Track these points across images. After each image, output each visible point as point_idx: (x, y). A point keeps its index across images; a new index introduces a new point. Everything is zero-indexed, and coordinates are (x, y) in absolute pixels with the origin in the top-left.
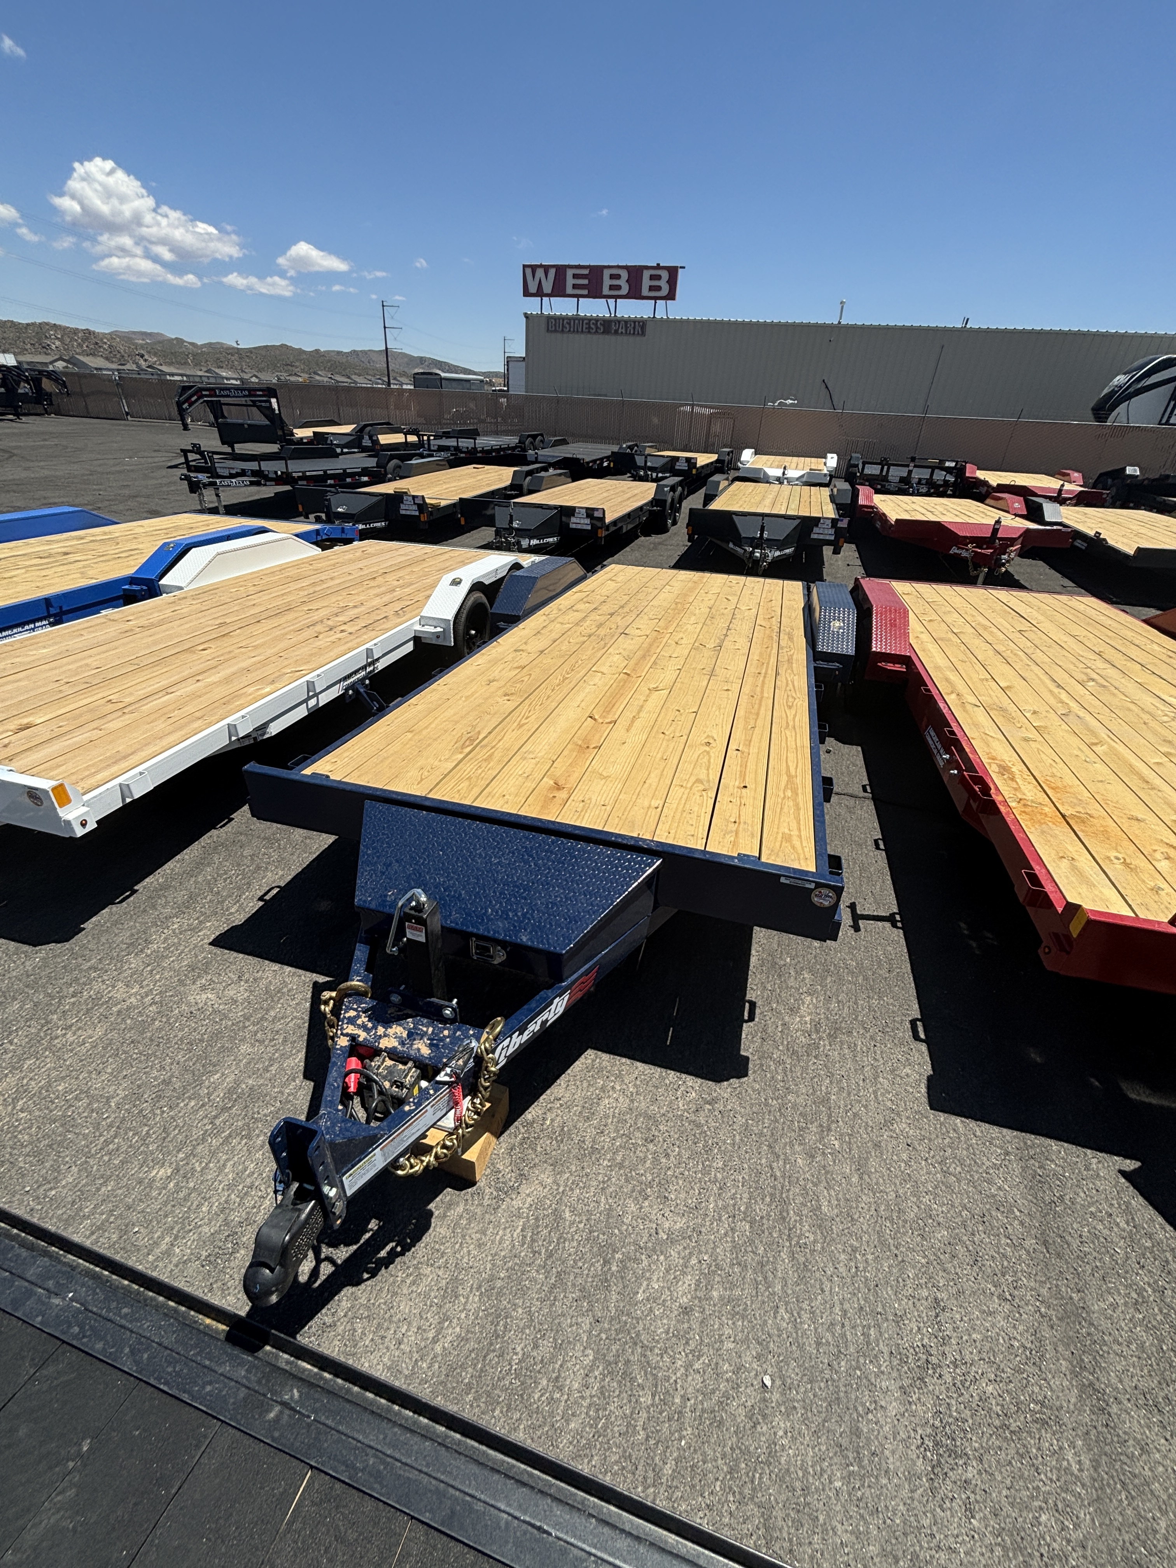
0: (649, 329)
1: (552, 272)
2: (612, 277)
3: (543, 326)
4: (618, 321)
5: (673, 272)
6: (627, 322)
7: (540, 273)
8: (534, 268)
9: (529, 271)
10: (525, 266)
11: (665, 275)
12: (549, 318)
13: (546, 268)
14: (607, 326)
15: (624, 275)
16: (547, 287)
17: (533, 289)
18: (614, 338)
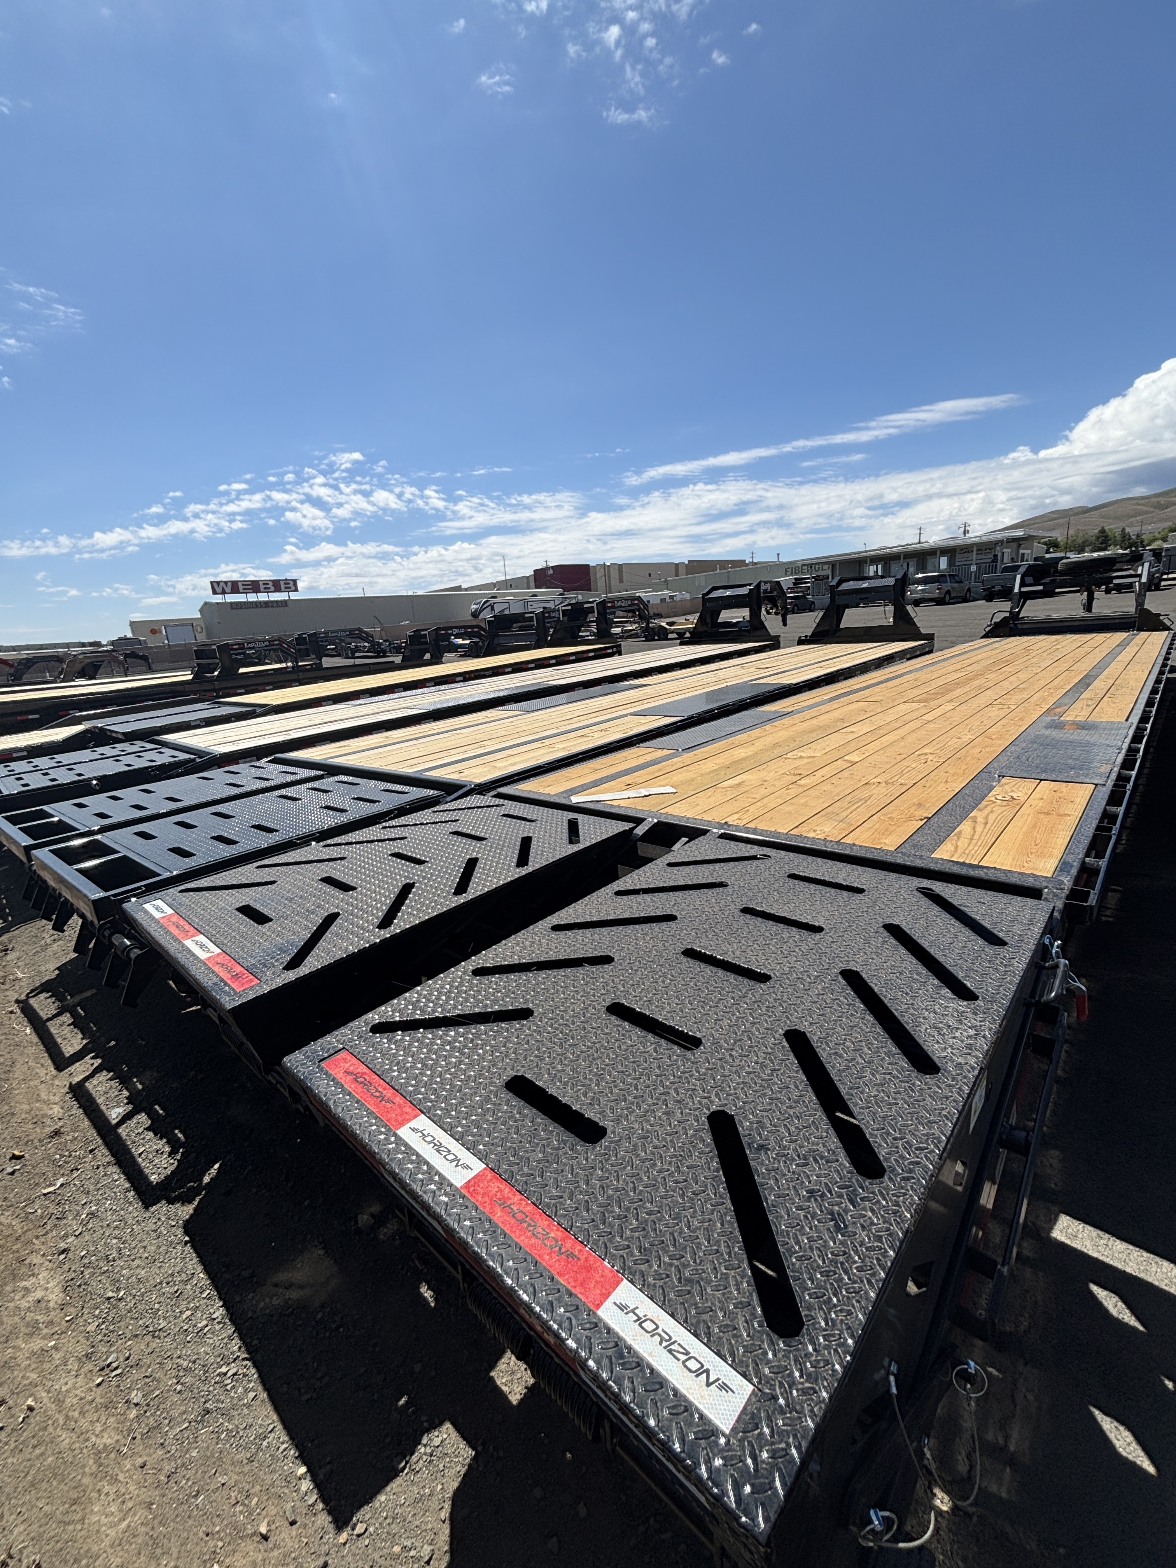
0: (289, 603)
1: (230, 584)
2: (264, 584)
3: (229, 606)
4: (272, 602)
5: (295, 582)
6: (277, 602)
7: (221, 584)
8: (218, 583)
9: (215, 585)
10: (212, 583)
11: (292, 583)
12: (231, 603)
13: (226, 583)
14: (267, 604)
15: (271, 584)
16: (228, 589)
17: (219, 590)
18: (271, 609)
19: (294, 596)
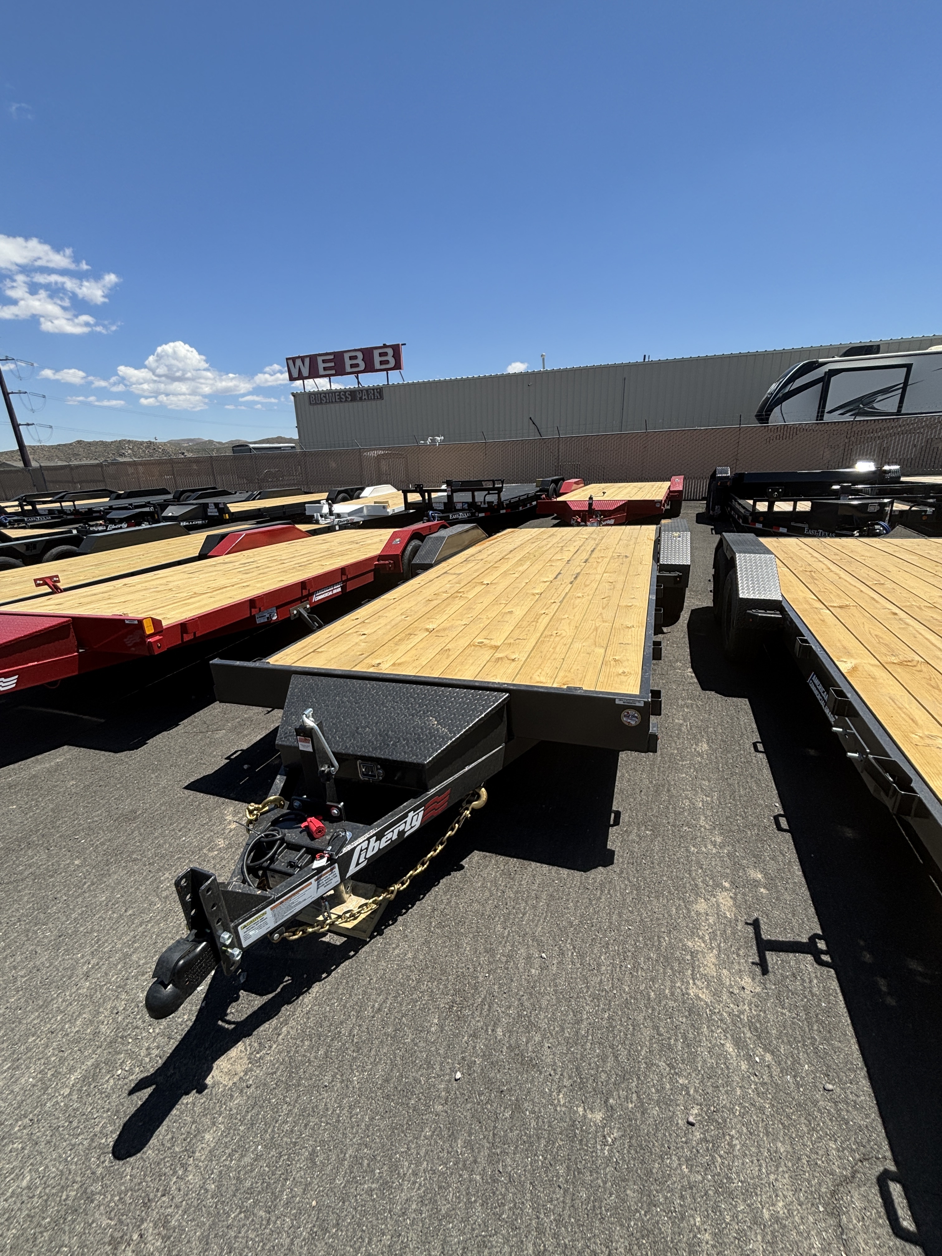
0: (385, 394)
1: (307, 361)
2: (351, 358)
3: (307, 400)
4: (362, 391)
5: (396, 349)
6: (368, 390)
7: (299, 362)
8: (294, 359)
9: (291, 362)
10: (287, 359)
11: (390, 352)
12: (310, 394)
13: (302, 358)
15: (360, 355)
16: (305, 373)
17: (295, 375)
18: (360, 403)
19: (395, 378)
